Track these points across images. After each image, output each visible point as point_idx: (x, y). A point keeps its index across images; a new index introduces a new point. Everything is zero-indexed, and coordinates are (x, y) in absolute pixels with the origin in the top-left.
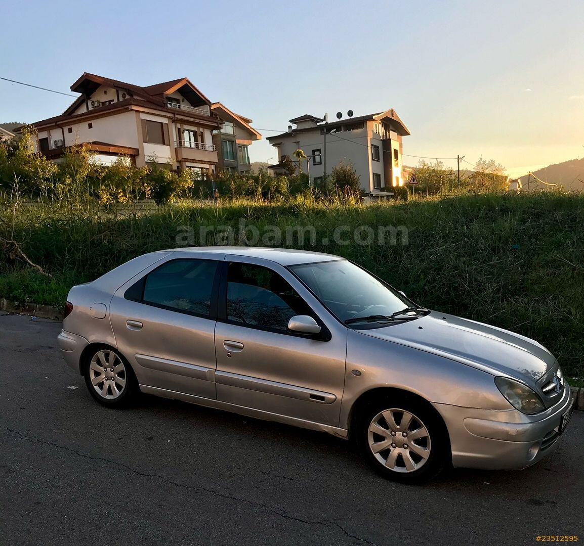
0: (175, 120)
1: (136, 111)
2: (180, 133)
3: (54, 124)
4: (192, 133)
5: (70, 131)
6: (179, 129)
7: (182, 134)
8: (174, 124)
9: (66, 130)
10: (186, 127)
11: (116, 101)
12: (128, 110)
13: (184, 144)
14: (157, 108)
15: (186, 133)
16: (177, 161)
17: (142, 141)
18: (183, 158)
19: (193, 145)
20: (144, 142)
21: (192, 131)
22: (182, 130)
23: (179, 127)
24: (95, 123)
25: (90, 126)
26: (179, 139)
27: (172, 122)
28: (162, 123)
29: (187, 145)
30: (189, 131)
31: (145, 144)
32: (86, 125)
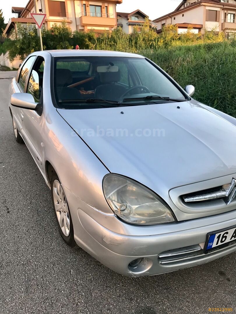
0: (224, 9)
1: (204, 6)
2: (226, 15)
3: (168, 16)
4: (232, 15)
5: (174, 19)
6: (225, 13)
7: (227, 16)
8: (223, 11)
9: (173, 18)
10: (229, 12)
11: (197, 2)
12: (200, 5)
13: (227, 21)
14: (215, 3)
15: (229, 15)
16: (222, 30)
17: (205, 20)
18: (225, 28)
19: (232, 21)
20: (206, 21)
21: (232, 14)
22: (227, 14)
23: (226, 12)
24: (185, 14)
25: (183, 16)
26: (225, 18)
27: (222, 10)
28: (217, 11)
29: (229, 21)
30: (231, 14)
31: (207, 22)
32: (181, 15)
